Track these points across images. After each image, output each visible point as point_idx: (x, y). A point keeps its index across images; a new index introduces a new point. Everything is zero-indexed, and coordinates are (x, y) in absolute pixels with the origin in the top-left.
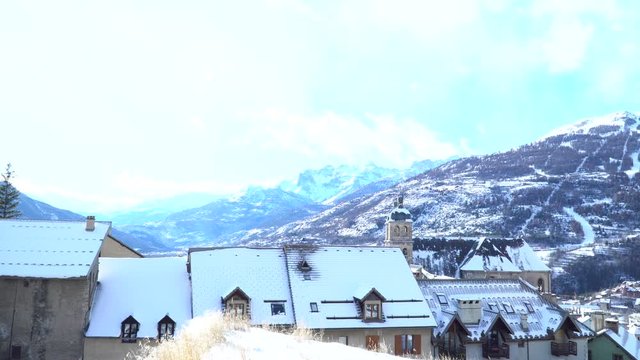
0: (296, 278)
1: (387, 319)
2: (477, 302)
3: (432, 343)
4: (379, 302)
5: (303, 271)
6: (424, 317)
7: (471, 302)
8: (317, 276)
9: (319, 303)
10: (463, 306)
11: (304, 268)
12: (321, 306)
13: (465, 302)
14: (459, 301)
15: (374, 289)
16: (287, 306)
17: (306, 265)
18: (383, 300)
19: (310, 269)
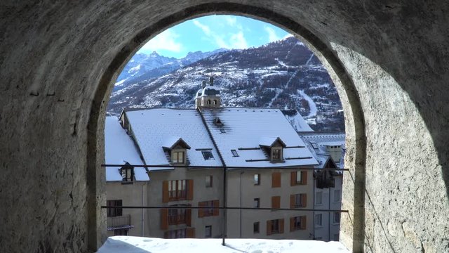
0: (214, 131)
1: (286, 161)
2: (339, 147)
3: (314, 176)
4: (281, 148)
5: (218, 126)
6: (309, 158)
7: (336, 147)
8: (229, 130)
9: (237, 150)
10: (331, 150)
11: (218, 123)
12: (239, 152)
13: (332, 147)
14: (327, 146)
15: (278, 138)
16: (214, 152)
17: (219, 121)
18: (284, 146)
19: (223, 125)
